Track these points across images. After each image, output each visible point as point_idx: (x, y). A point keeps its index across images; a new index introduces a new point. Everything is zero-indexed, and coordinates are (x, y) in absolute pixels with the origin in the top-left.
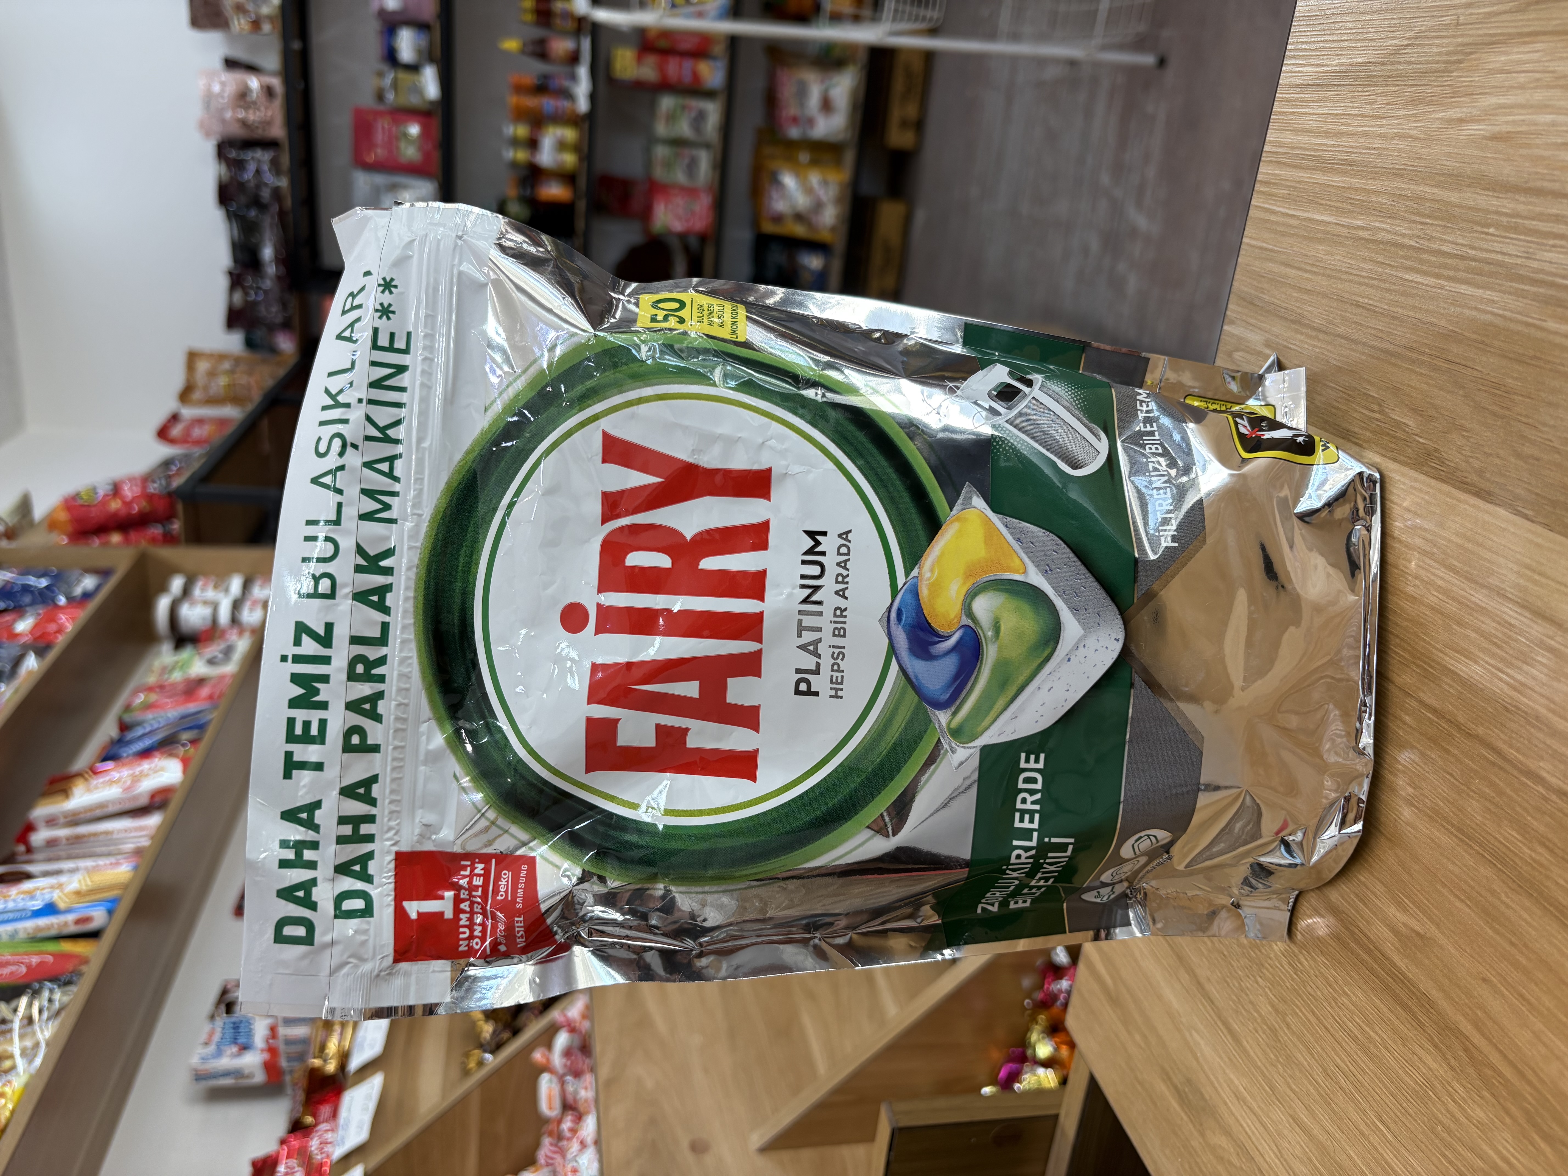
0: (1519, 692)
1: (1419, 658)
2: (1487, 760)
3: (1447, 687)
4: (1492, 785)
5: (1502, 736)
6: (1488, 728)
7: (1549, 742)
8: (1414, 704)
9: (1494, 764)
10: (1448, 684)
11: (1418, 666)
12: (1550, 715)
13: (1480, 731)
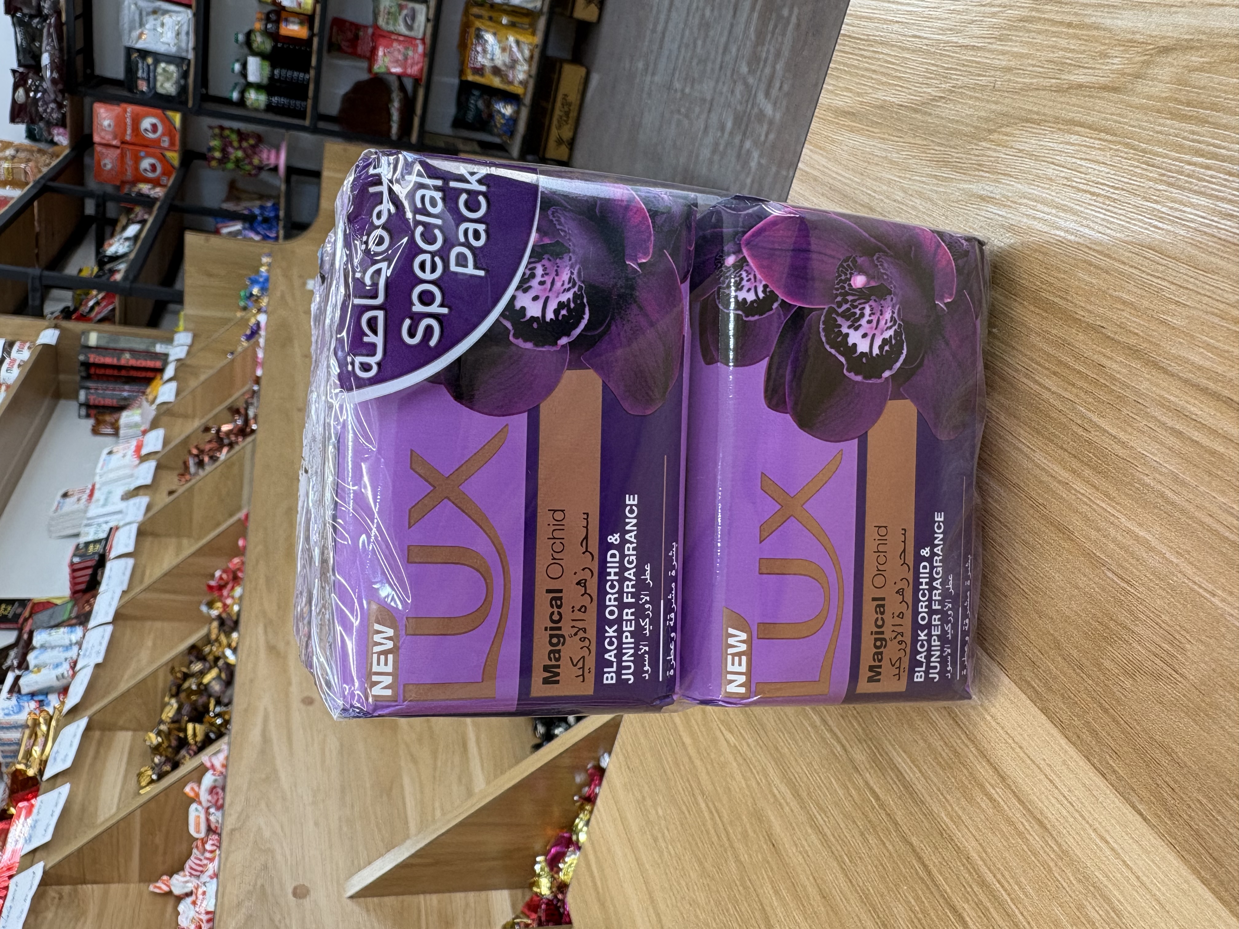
0: (955, 823)
1: (871, 740)
2: (917, 873)
3: (891, 782)
4: (917, 898)
5: (933, 858)
6: (922, 841)
7: (976, 889)
8: (861, 782)
9: (921, 878)
10: (892, 779)
11: (868, 746)
12: (980, 863)
13: (914, 840)
